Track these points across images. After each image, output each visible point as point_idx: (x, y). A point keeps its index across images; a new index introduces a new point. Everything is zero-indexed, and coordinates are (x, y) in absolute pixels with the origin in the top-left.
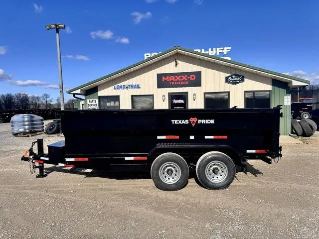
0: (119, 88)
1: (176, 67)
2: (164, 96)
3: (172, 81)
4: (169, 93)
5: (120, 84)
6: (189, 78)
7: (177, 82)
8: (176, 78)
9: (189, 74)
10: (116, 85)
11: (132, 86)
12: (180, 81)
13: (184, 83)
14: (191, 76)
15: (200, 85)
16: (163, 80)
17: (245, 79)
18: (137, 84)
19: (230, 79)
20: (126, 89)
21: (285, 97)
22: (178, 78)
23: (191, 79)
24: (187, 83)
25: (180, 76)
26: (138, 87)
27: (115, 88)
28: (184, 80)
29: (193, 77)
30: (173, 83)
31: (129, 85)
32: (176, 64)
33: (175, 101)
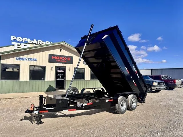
0: (20, 59)
1: (60, 52)
2: (52, 67)
3: (58, 59)
4: (55, 66)
5: (21, 57)
6: (67, 59)
7: (60, 60)
8: (60, 58)
9: (67, 57)
10: (18, 57)
11: (31, 59)
12: (62, 60)
13: (65, 61)
14: (68, 58)
15: (72, 63)
16: (52, 58)
18: (34, 58)
20: (25, 61)
22: (61, 58)
23: (68, 60)
24: (66, 61)
25: (62, 57)
26: (35, 60)
27: (17, 59)
30: (58, 61)
31: (29, 58)
32: (60, 51)
33: (59, 71)
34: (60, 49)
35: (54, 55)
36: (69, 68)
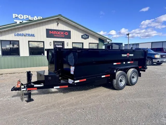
0: (18, 35)
1: (57, 26)
2: (51, 43)
3: (55, 34)
4: (53, 41)
5: (19, 33)
6: (64, 33)
8: (57, 33)
9: (65, 31)
10: (16, 33)
11: (29, 35)
12: (60, 35)
13: (62, 36)
14: (66, 33)
15: (70, 38)
16: (50, 33)
17: (89, 37)
18: (32, 34)
19: (83, 37)
20: (24, 37)
21: (103, 46)
22: (59, 33)
23: (66, 34)
24: (64, 36)
25: (60, 32)
26: (33, 35)
27: (15, 35)
28: (62, 35)
29: (67, 34)
30: (56, 36)
31: (27, 34)
33: (57, 46)
34: (57, 23)
35: (51, 30)
36: (68, 43)
